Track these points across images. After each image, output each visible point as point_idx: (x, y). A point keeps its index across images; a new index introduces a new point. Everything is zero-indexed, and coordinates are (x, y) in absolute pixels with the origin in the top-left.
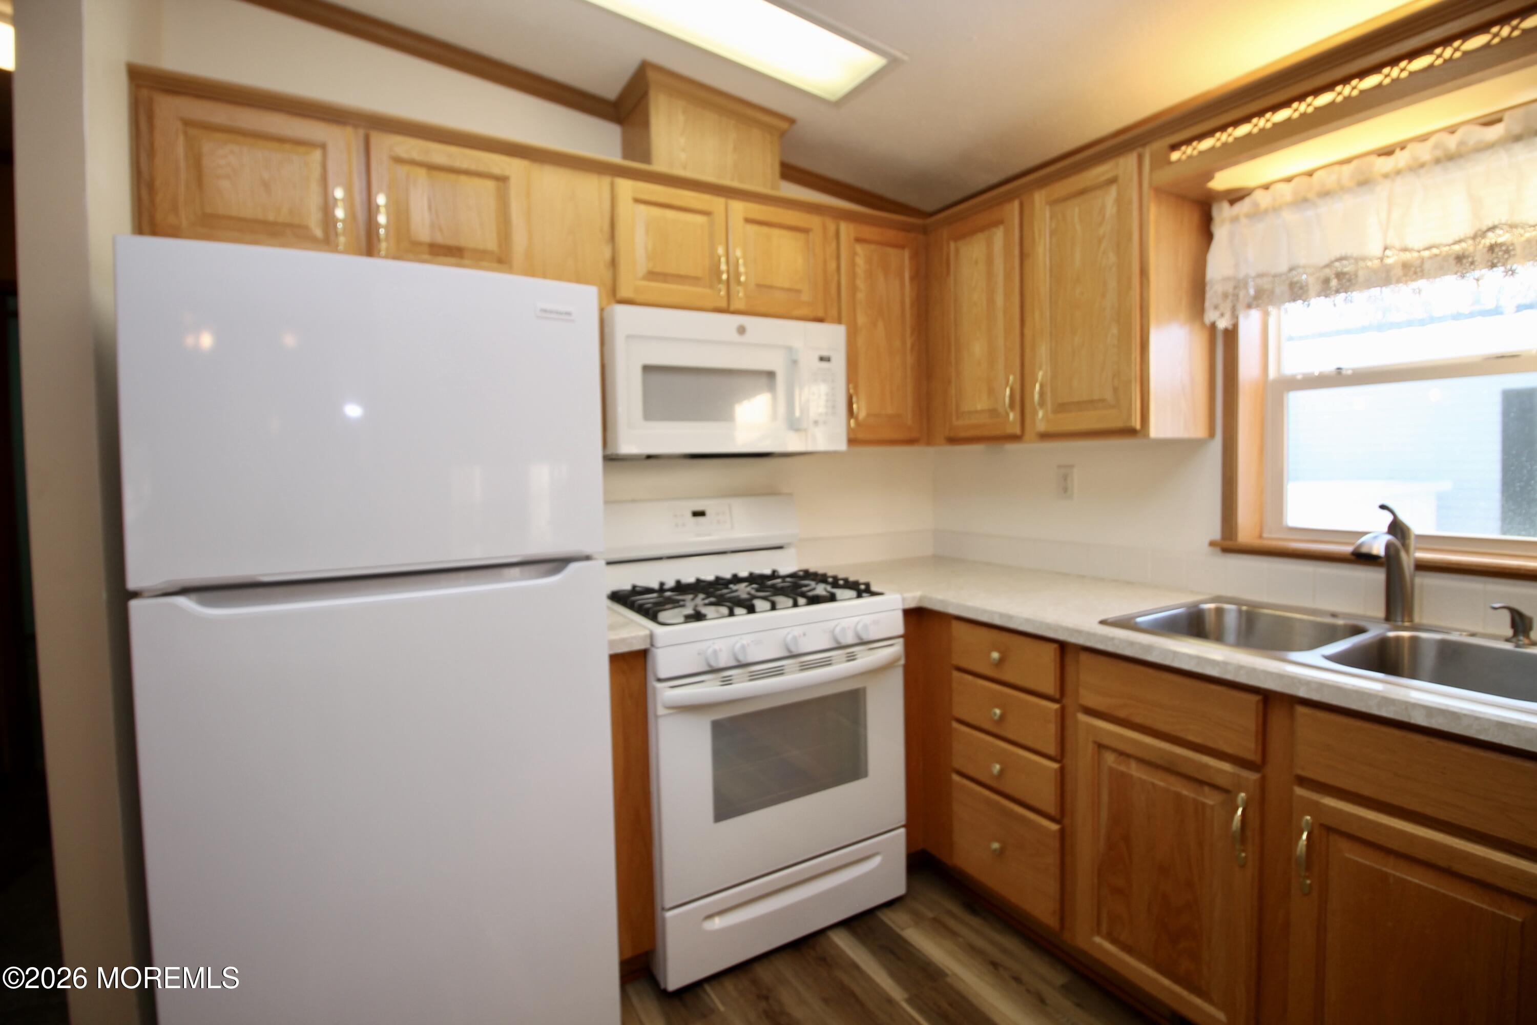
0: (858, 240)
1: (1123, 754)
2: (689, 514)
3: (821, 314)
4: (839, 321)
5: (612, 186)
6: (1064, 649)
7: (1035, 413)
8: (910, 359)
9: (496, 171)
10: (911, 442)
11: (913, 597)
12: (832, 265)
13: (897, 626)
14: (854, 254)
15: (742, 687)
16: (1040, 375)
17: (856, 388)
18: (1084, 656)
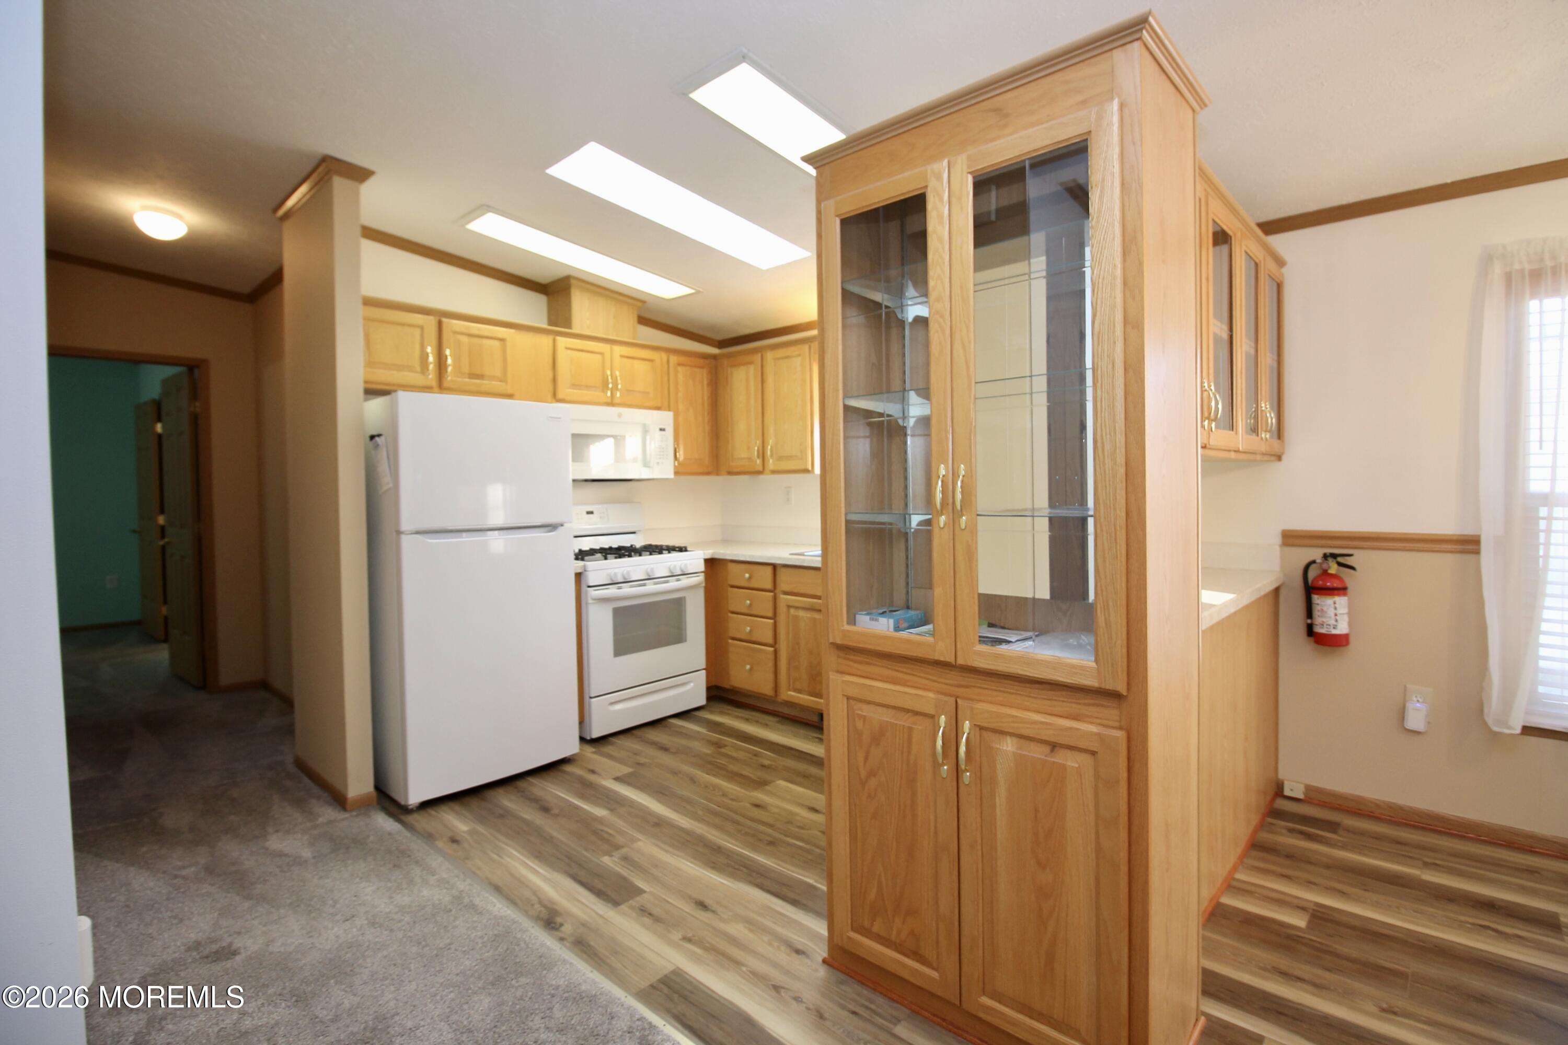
0: (679, 364)
1: (797, 608)
2: (585, 513)
3: (659, 405)
4: (669, 410)
5: (554, 341)
6: (775, 567)
7: (769, 461)
8: (707, 428)
9: (500, 336)
10: (708, 473)
11: (709, 553)
12: (666, 378)
13: (701, 567)
14: (676, 372)
15: (627, 590)
16: (771, 441)
17: (678, 445)
18: (784, 570)
